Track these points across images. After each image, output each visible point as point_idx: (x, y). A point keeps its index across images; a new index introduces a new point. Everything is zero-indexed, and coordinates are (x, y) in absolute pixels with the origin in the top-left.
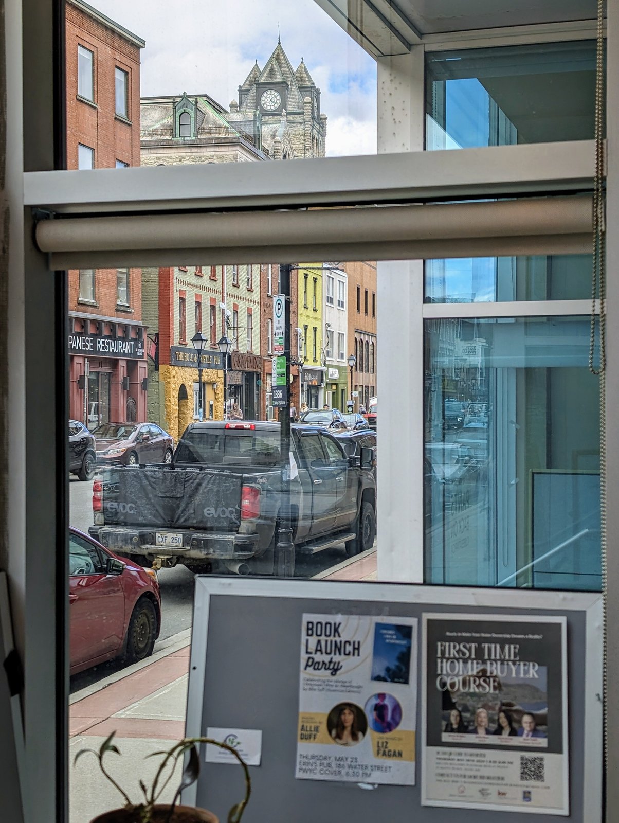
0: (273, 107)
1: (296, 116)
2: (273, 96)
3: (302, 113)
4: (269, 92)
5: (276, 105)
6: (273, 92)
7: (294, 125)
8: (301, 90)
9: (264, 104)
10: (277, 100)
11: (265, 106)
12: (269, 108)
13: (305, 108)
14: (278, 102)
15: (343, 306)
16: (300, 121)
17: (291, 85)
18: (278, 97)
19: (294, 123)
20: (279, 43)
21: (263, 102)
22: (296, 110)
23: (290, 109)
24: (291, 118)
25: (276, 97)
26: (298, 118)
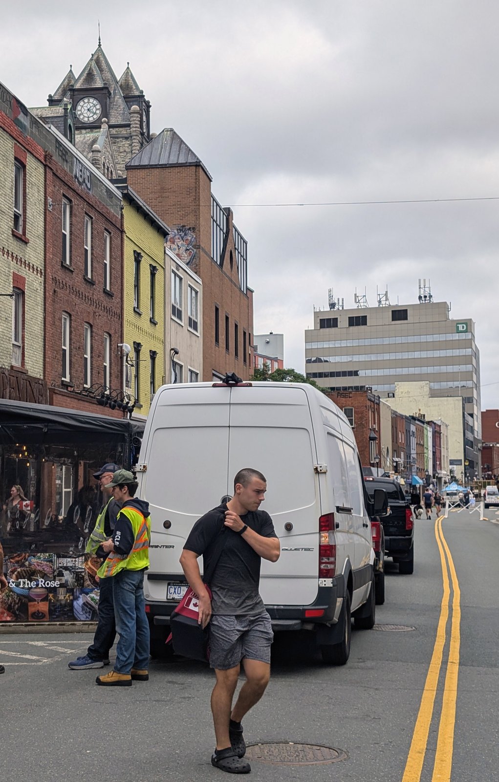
0: (91, 119)
1: (121, 129)
2: (91, 105)
3: (128, 126)
4: (86, 100)
5: (95, 117)
6: (91, 100)
7: (118, 140)
8: (127, 100)
9: (80, 115)
10: (97, 109)
11: (82, 117)
12: (86, 119)
13: (132, 119)
14: (98, 112)
15: (196, 329)
16: (126, 136)
17: (115, 93)
18: (98, 107)
19: (118, 138)
20: (100, 45)
21: (79, 113)
22: (120, 121)
23: (113, 121)
24: (114, 131)
25: (95, 106)
26: (124, 131)
